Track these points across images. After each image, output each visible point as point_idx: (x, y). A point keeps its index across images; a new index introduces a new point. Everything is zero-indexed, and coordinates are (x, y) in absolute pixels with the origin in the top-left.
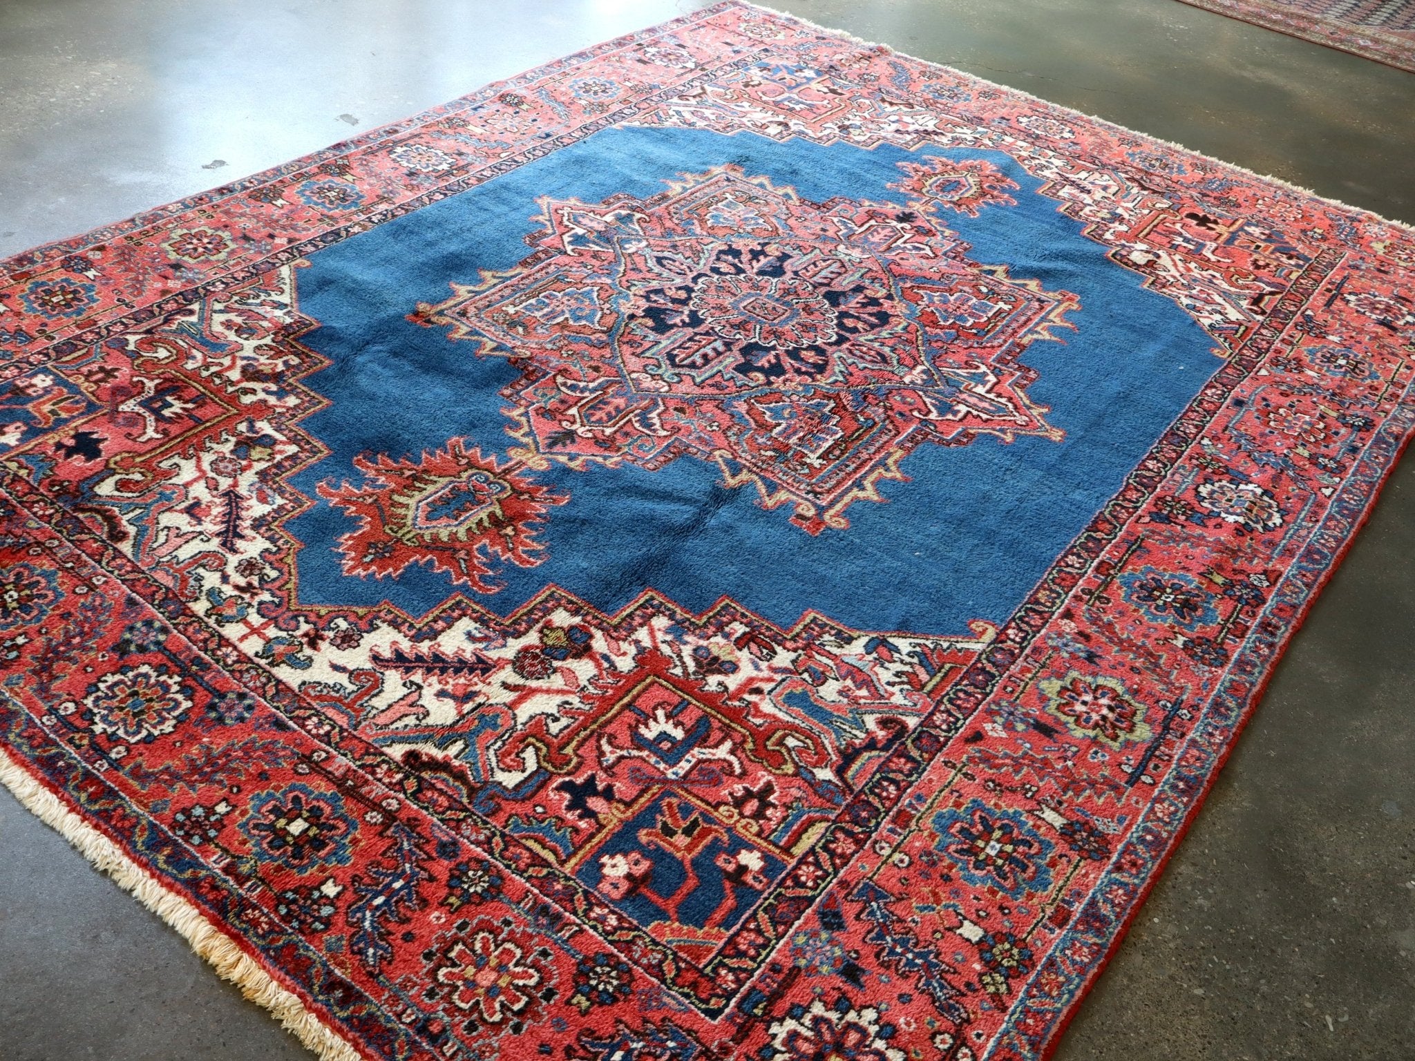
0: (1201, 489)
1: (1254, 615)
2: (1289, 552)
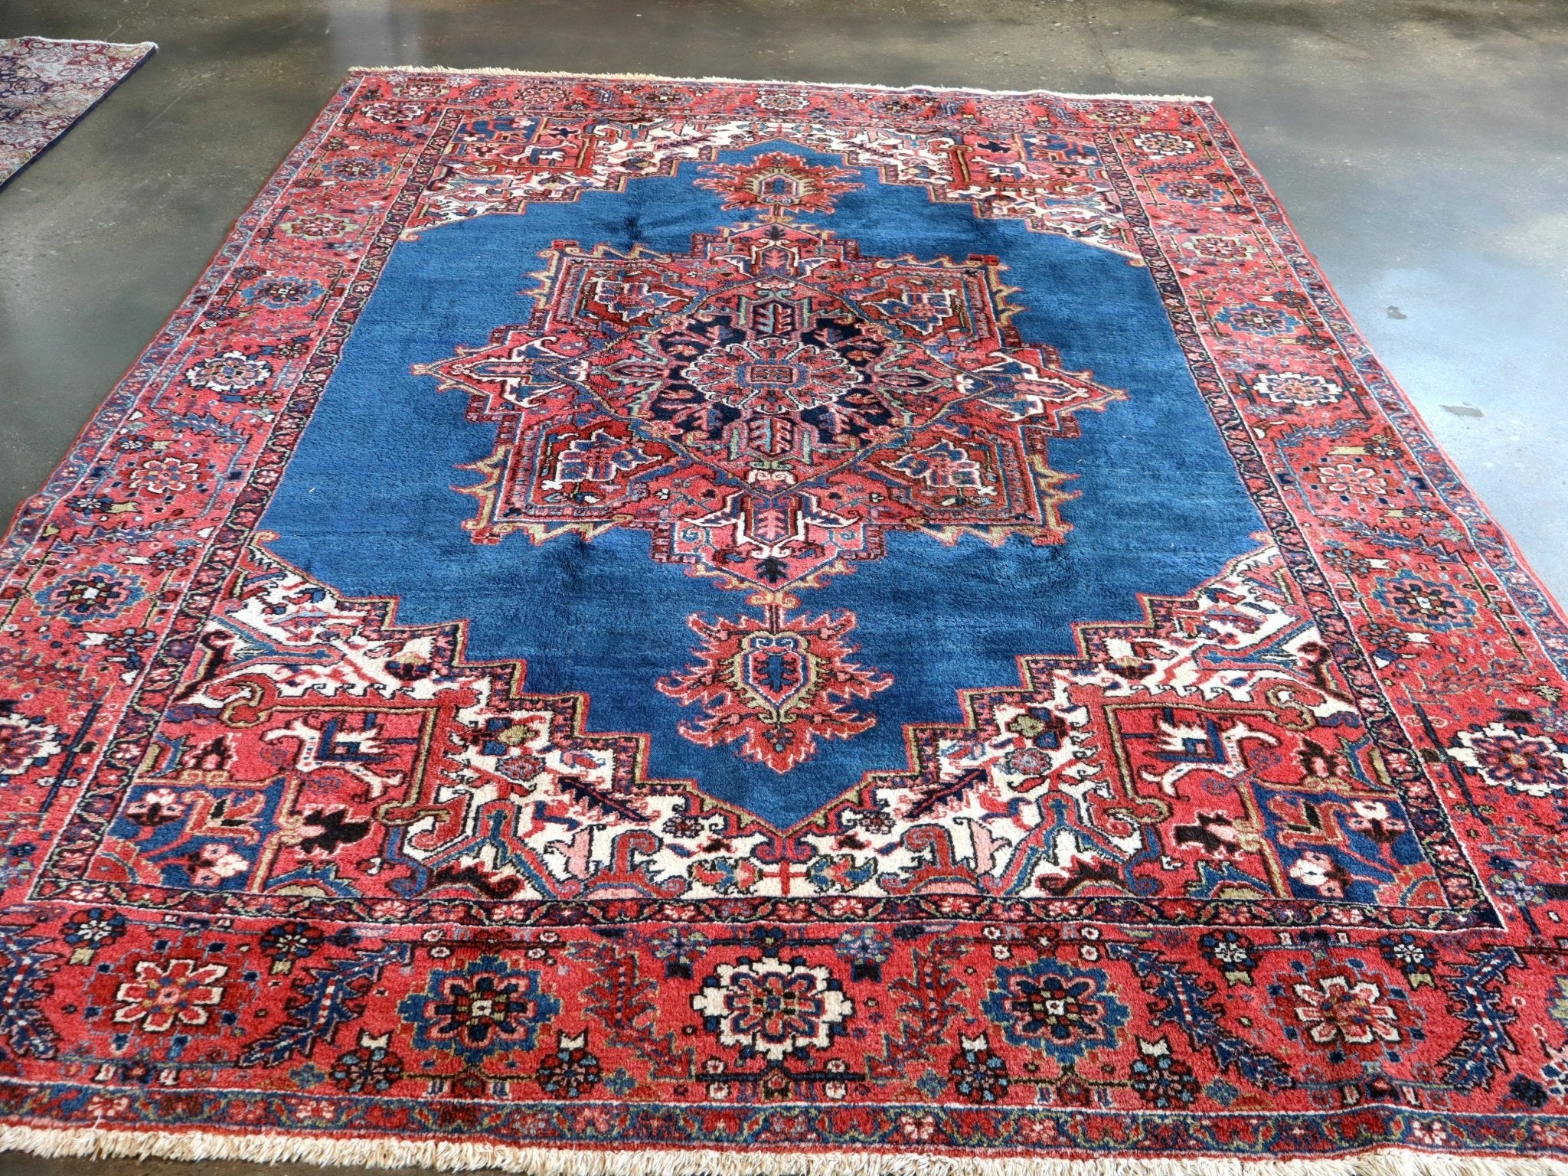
0: (267, 374)
1: (212, 304)
2: (182, 352)
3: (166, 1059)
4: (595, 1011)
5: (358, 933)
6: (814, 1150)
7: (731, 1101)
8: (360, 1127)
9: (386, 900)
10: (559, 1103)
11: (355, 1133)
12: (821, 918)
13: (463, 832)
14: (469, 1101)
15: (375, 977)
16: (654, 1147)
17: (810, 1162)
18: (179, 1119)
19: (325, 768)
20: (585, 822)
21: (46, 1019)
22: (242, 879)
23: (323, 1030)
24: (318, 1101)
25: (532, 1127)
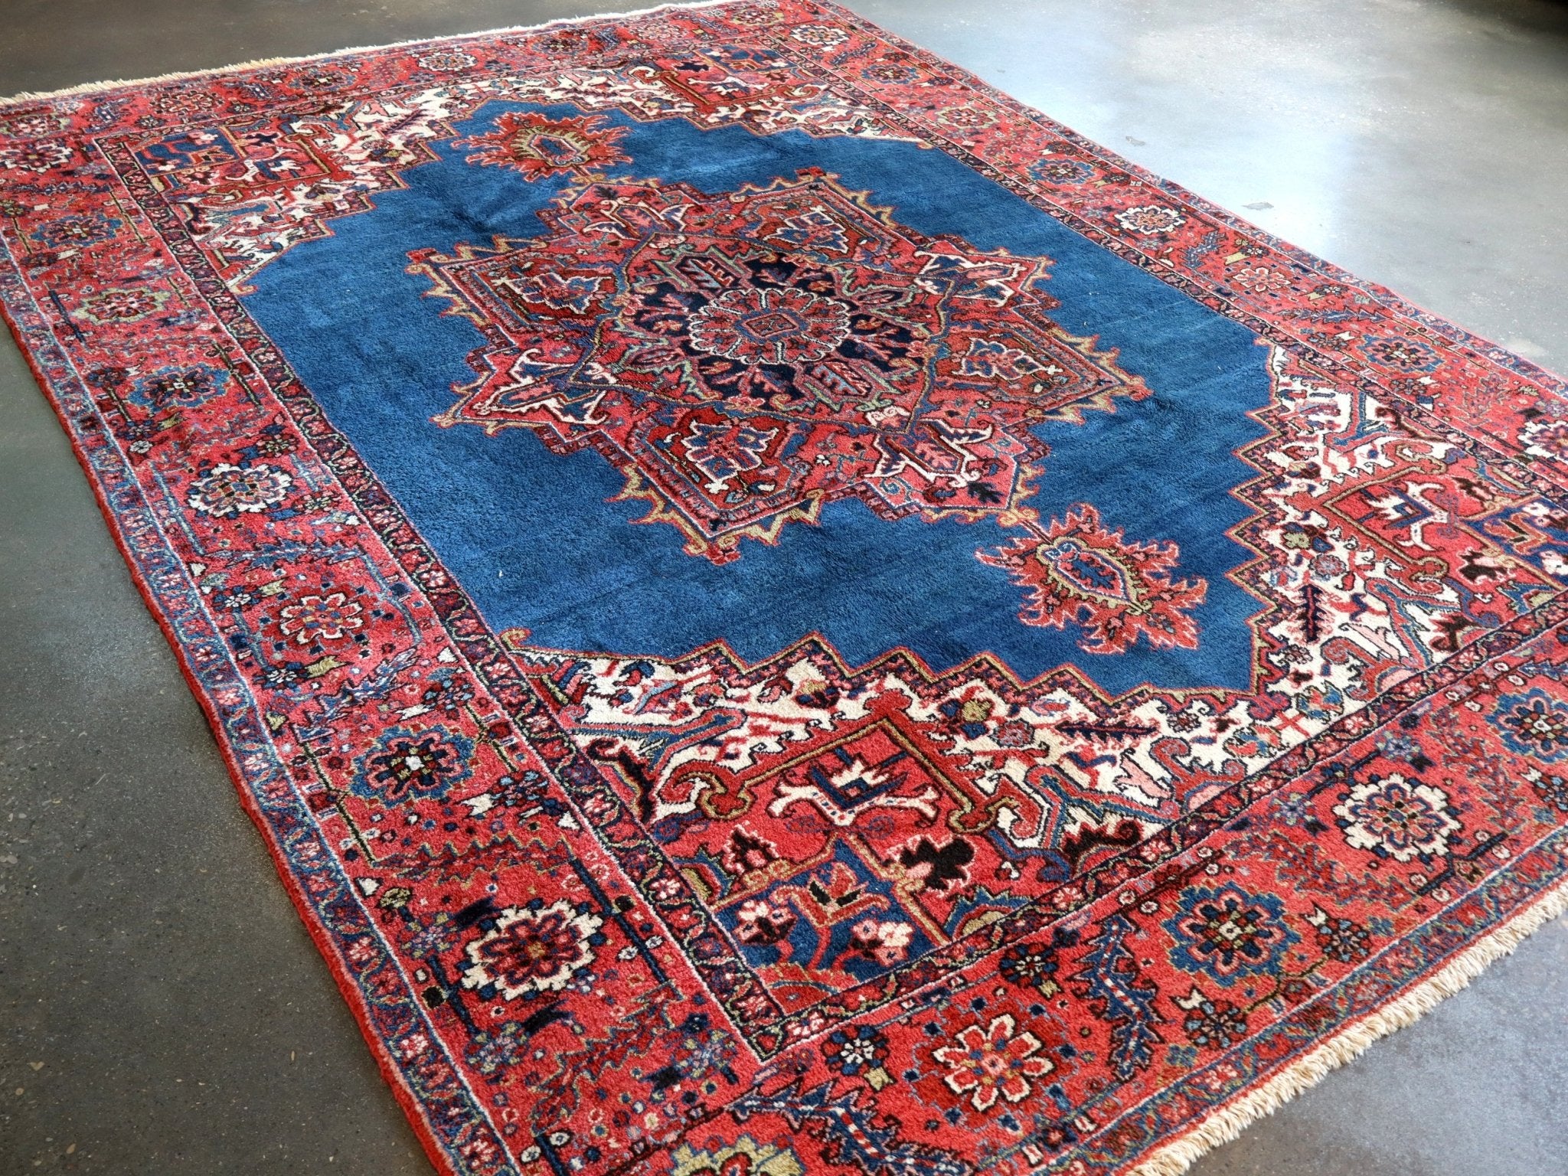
0: (286, 477)
1: (110, 423)
2: (151, 485)
3: (1064, 1113)
4: (1303, 886)
5: (1069, 928)
6: (1537, 898)
7: (1456, 897)
8: (1266, 1068)
9: (1056, 891)
10: (1365, 964)
11: (1268, 1073)
12: (1350, 741)
13: (1042, 807)
14: (1309, 1002)
15: (1128, 955)
16: (1453, 956)
17: (1544, 908)
18: (1135, 1150)
19: (861, 813)
20: (1117, 753)
21: (925, 1145)
22: (919, 940)
23: (1144, 1014)
24: (1213, 1068)
25: (1369, 993)
